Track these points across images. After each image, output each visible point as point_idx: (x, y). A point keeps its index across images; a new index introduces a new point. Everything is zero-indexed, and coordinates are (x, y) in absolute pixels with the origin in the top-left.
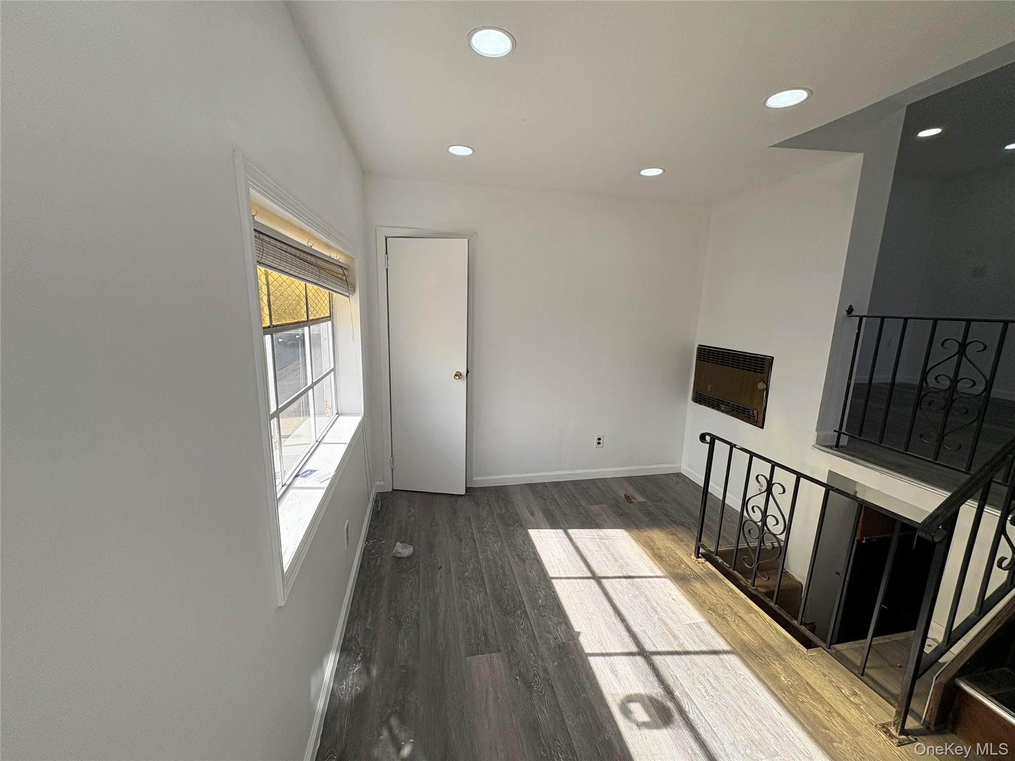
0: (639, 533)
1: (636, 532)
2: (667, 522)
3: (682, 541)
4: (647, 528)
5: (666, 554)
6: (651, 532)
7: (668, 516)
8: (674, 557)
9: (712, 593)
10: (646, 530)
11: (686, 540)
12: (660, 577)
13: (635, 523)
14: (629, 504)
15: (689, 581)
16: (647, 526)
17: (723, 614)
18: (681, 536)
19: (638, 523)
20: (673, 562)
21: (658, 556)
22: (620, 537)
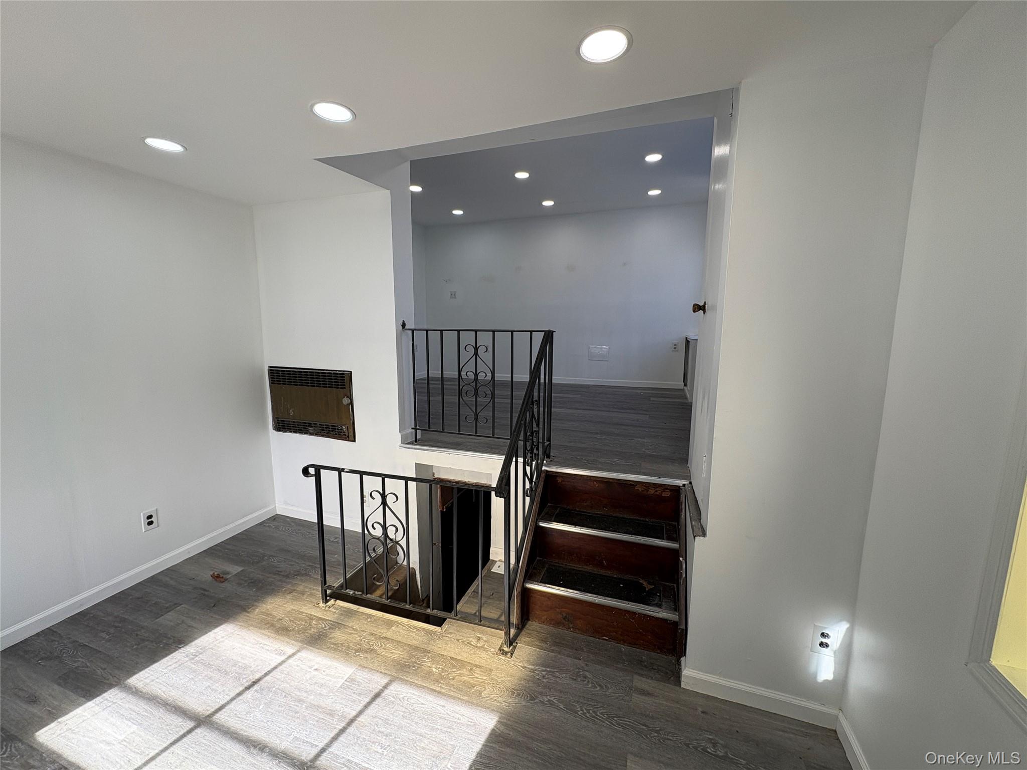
0: (248, 614)
1: (243, 616)
2: (280, 581)
3: (303, 593)
4: (256, 604)
5: (291, 621)
6: (264, 606)
7: (278, 573)
8: (301, 619)
9: (353, 632)
10: (256, 606)
11: (307, 590)
12: (294, 654)
13: (239, 606)
14: (221, 585)
15: (325, 635)
16: (257, 600)
17: (369, 647)
18: (300, 588)
19: (242, 603)
20: (302, 625)
21: (281, 630)
22: (223, 637)
